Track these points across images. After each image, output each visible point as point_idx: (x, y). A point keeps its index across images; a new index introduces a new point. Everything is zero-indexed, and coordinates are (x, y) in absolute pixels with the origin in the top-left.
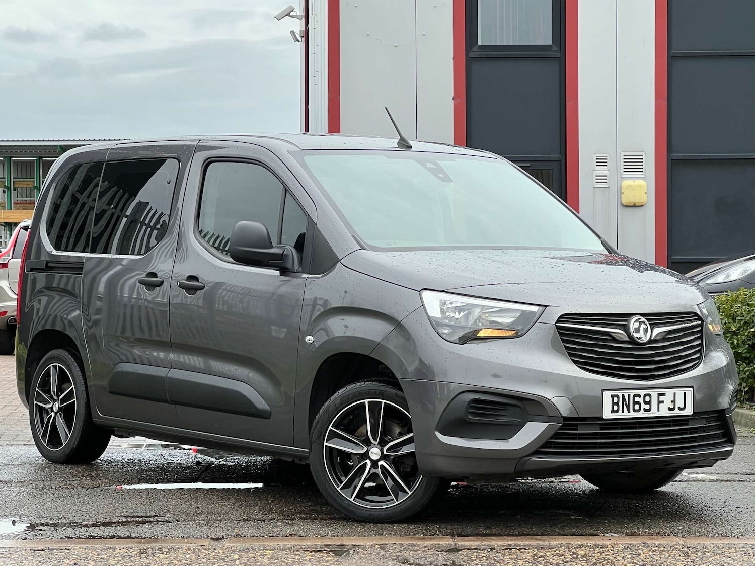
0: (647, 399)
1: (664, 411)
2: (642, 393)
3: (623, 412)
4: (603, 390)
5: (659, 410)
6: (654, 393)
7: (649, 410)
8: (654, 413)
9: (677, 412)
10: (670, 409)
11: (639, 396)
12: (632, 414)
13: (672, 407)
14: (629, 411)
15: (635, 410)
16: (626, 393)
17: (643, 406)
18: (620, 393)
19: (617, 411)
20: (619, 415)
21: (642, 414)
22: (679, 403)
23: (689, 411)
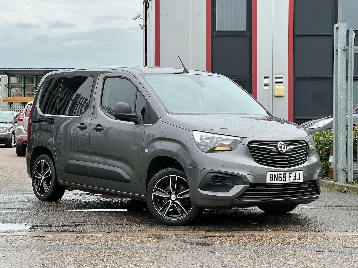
0: (285, 176)
1: (291, 181)
2: (283, 173)
3: (275, 181)
4: (267, 172)
5: (289, 180)
6: (287, 173)
8: (287, 181)
11: (281, 174)
13: (294, 179)
14: (277, 181)
15: (279, 180)
17: (283, 178)
18: (273, 173)
19: (272, 180)
20: (273, 182)
21: (282, 182)
22: (298, 177)
23: (301, 180)
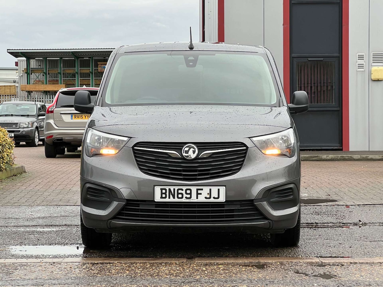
1: (202, 199)
2: (184, 188)
3: (170, 198)
4: (155, 186)
5: (197, 198)
6: (194, 189)
7: (191, 198)
8: (194, 199)
9: (212, 200)
10: (206, 198)
11: (182, 190)
12: (176, 200)
13: (208, 196)
14: (174, 198)
15: (178, 198)
16: (172, 188)
17: (185, 195)
18: (167, 188)
19: (165, 198)
20: (167, 200)
21: (184, 200)
22: (214, 194)
23: (222, 199)
